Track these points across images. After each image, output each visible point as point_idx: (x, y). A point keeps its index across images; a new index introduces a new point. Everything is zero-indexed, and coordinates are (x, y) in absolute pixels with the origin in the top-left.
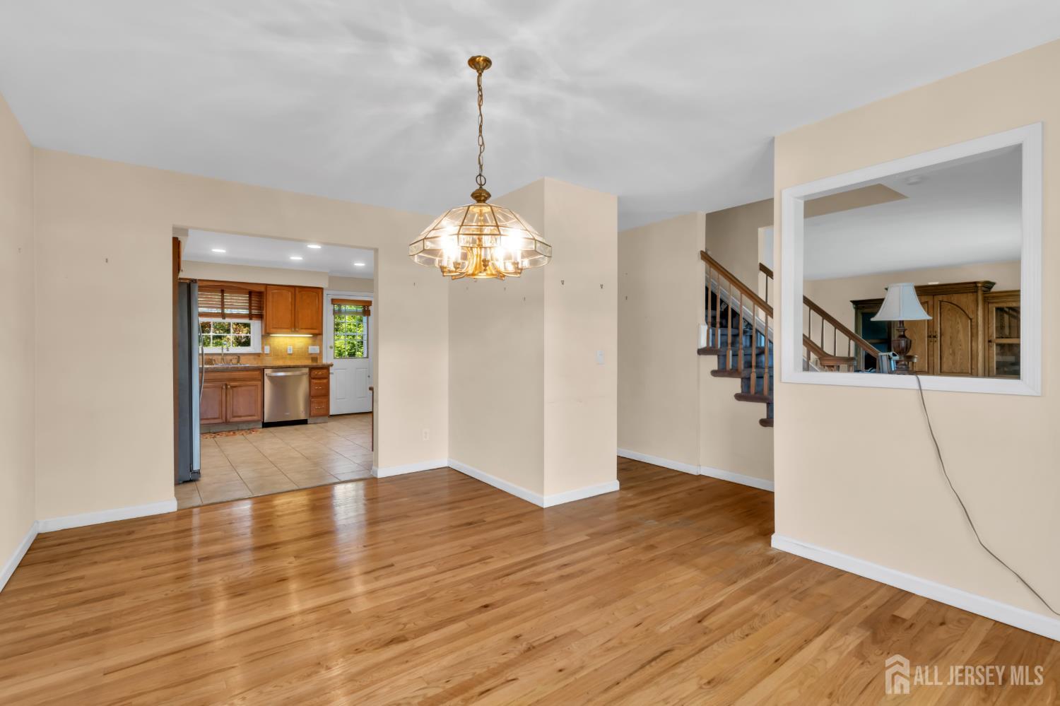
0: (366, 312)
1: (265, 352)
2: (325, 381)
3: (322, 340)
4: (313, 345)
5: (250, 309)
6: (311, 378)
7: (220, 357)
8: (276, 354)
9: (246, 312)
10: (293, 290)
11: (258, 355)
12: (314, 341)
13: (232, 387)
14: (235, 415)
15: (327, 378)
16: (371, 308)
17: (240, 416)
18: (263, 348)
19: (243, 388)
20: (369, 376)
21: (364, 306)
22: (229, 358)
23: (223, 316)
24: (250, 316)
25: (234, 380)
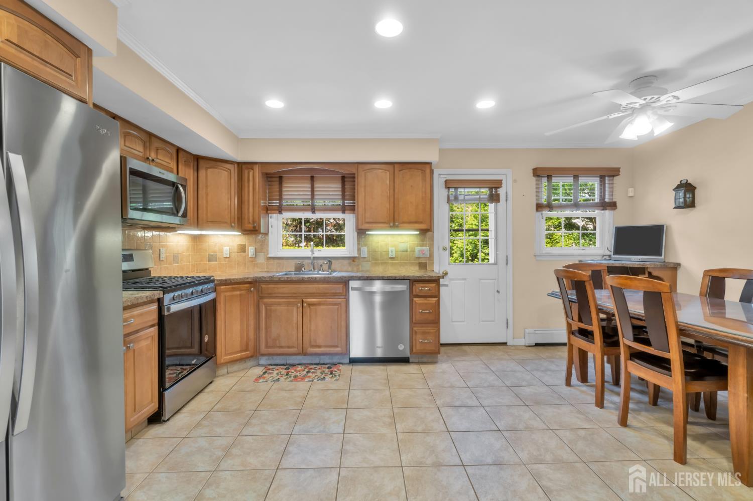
0: (494, 198)
1: (362, 256)
2: (433, 300)
3: (432, 239)
4: (422, 246)
5: (344, 198)
6: (413, 295)
7: (310, 261)
8: (376, 258)
9: (340, 202)
10: (391, 167)
11: (353, 259)
12: (423, 241)
13: (310, 305)
14: (313, 343)
15: (437, 296)
16: (501, 192)
17: (319, 347)
18: (359, 250)
19: (322, 307)
20: (498, 292)
21: (491, 189)
22: (321, 262)
23: (313, 209)
24: (344, 209)
25: (313, 295)
